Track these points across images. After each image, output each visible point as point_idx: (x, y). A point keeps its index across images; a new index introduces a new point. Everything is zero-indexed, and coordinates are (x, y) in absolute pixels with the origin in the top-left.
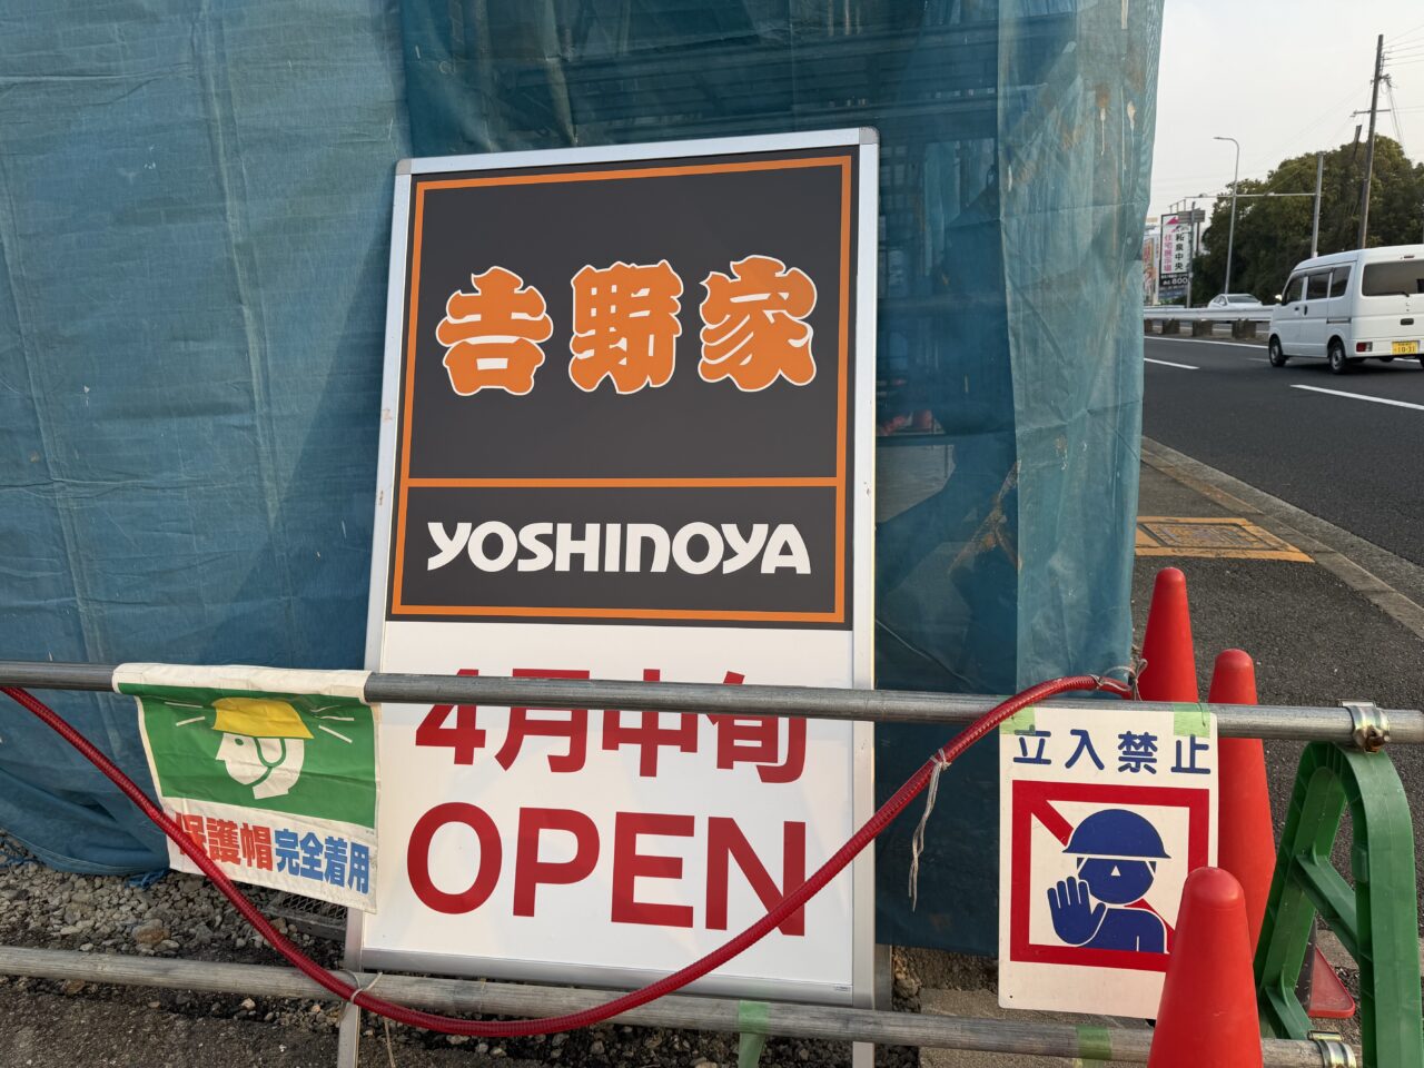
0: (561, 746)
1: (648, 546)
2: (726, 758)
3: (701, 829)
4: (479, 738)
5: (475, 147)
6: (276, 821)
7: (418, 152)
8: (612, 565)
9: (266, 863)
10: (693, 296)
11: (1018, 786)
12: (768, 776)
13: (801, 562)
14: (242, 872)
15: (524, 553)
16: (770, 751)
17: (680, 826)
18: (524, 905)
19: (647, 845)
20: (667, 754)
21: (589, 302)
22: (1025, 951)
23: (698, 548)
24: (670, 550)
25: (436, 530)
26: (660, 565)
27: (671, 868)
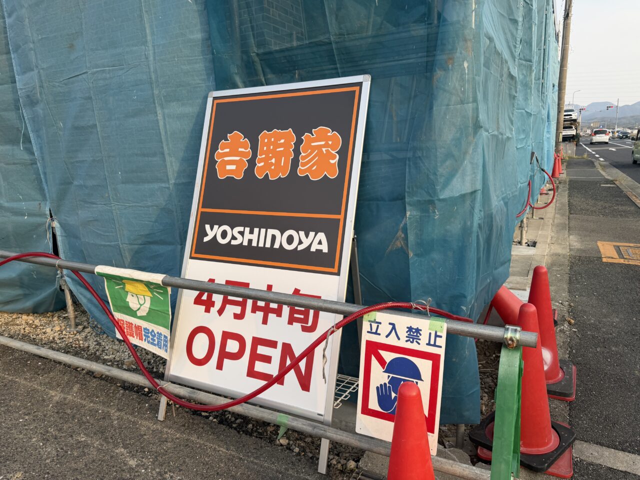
0: (238, 310)
1: (274, 238)
2: (290, 322)
3: (280, 346)
4: (212, 304)
5: (235, 86)
6: (144, 324)
7: (217, 89)
8: (261, 245)
9: (141, 339)
10: (299, 142)
11: (368, 342)
12: (305, 329)
13: (325, 248)
14: (134, 341)
15: (234, 238)
16: (306, 320)
17: (272, 344)
18: (220, 366)
19: (262, 350)
20: (272, 317)
21: (264, 144)
22: (367, 411)
23: (290, 240)
24: (281, 240)
25: (208, 227)
26: (277, 246)
27: (267, 359)
